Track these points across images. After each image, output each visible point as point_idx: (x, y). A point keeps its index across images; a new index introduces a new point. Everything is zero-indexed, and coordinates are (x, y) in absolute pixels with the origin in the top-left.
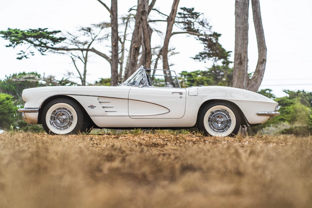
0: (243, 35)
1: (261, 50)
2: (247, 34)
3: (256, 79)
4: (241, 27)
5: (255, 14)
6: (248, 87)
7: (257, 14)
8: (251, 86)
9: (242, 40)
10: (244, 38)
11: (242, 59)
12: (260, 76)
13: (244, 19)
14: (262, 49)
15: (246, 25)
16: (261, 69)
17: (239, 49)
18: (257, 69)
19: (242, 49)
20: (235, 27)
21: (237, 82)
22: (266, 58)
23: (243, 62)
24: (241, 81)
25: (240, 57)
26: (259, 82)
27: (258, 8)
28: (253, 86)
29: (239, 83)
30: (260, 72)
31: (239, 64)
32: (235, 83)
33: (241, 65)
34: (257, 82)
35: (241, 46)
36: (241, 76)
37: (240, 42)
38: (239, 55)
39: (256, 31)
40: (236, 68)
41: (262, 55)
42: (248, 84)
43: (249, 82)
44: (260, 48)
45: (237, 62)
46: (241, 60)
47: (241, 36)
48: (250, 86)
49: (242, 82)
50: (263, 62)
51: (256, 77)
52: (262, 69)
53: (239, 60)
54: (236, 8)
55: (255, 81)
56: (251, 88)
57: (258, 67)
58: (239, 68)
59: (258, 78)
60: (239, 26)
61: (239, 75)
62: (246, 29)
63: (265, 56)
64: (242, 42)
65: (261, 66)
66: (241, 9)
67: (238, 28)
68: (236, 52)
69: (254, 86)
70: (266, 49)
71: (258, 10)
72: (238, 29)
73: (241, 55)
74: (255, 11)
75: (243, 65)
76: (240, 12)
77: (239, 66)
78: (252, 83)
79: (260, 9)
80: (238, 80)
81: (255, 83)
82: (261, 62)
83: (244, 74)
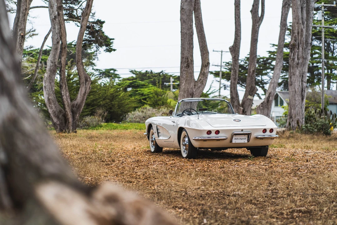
1: (204, 54)
2: (192, 39)
3: (202, 81)
4: (187, 32)
5: (197, 19)
6: (195, 88)
7: (199, 20)
8: (198, 87)
9: (188, 45)
10: (190, 43)
11: (189, 62)
12: (205, 78)
13: (190, 25)
14: (205, 52)
15: (192, 31)
16: (205, 71)
17: (186, 53)
18: (203, 72)
19: (189, 54)
20: (181, 32)
21: (185, 84)
22: (209, 60)
23: (190, 65)
24: (189, 82)
25: (187, 61)
26: (204, 84)
27: (200, 15)
28: (199, 87)
29: (187, 85)
30: (205, 75)
31: (186, 67)
32: (183, 84)
33: (188, 68)
34: (203, 83)
35: (187, 50)
36: (188, 78)
37: (187, 47)
38: (186, 58)
39: (198, 36)
40: (184, 71)
41: (206, 58)
42: (195, 85)
43: (196, 83)
44: (204, 52)
45: (184, 65)
46: (188, 64)
47: (188, 41)
48: (196, 87)
49: (190, 84)
50: (207, 65)
52: (207, 72)
53: (186, 64)
54: (181, 14)
55: (201, 83)
56: (197, 89)
57: (203, 69)
58: (186, 71)
59: (204, 80)
60: (185, 31)
61: (187, 77)
62: (192, 34)
63: (208, 60)
64: (189, 47)
65: (206, 69)
66: (187, 16)
67: (184, 33)
68: (183, 56)
69: (201, 88)
70: (209, 53)
71: (200, 17)
72: (185, 35)
73: (188, 58)
74: (197, 17)
75: (190, 68)
76: (186, 18)
77: (186, 69)
78: (198, 85)
79: (201, 15)
80: (186, 82)
81: (201, 85)
82: (205, 65)
83: (191, 76)
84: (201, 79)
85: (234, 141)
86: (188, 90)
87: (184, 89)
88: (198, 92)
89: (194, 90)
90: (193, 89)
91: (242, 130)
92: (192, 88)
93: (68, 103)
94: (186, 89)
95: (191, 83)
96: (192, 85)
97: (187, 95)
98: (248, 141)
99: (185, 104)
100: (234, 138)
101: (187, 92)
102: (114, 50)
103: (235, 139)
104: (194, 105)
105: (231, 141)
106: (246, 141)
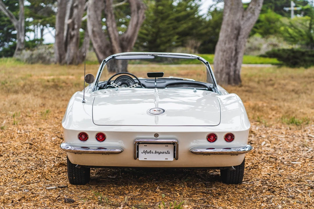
6: (243, 20)
8: (247, 19)
12: (257, 6)
24: (235, 12)
28: (249, 19)
29: (232, 16)
32: (227, 15)
36: (234, 7)
42: (243, 16)
48: (245, 19)
51: (253, 7)
55: (251, 13)
61: (232, 5)
78: (247, 15)
80: (230, 11)
81: (252, 15)
85: (142, 157)
86: (232, 23)
87: (228, 21)
88: (248, 24)
89: (242, 23)
90: (241, 21)
91: (156, 135)
92: (238, 21)
93: (115, 36)
94: (230, 22)
95: (237, 13)
96: (239, 15)
97: (231, 29)
98: (176, 157)
99: (227, 42)
100: (141, 150)
101: (231, 25)
103: (145, 152)
104: (241, 43)
105: (136, 156)
106: (170, 158)
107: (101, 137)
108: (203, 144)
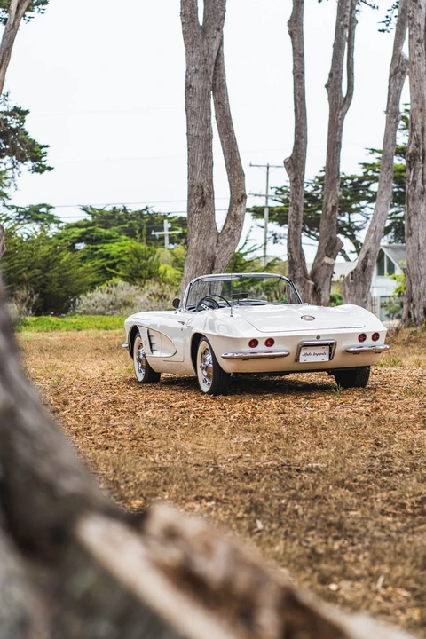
0: (204, 151)
1: (234, 177)
2: (210, 147)
3: (232, 233)
4: (200, 134)
5: (220, 108)
6: (219, 247)
7: (223, 108)
8: (224, 245)
9: (203, 160)
10: (206, 155)
11: (205, 195)
12: (237, 225)
13: (206, 120)
14: (236, 174)
15: (209, 131)
16: (238, 213)
17: (199, 177)
18: (232, 214)
19: (204, 178)
20: (188, 134)
21: (198, 239)
23: (208, 201)
24: (206, 236)
25: (200, 191)
26: (236, 238)
27: (225, 98)
28: (227, 245)
29: (202, 241)
30: (237, 219)
31: (200, 204)
32: (195, 239)
33: (204, 206)
34: (234, 237)
35: (201, 171)
36: (204, 228)
37: (199, 163)
38: (198, 187)
39: (222, 142)
40: (194, 213)
41: (238, 186)
42: (218, 241)
43: (220, 237)
44: (234, 174)
45: (195, 201)
46: (203, 198)
47: (201, 152)
48: (221, 245)
49: (208, 239)
50: (242, 201)
51: (232, 228)
52: (241, 214)
53: (200, 198)
54: (188, 97)
55: (230, 236)
56: (223, 248)
57: (234, 208)
58: (199, 212)
59: (236, 231)
60: (196, 132)
61: (201, 224)
62: (209, 138)
63: (244, 189)
64: (203, 164)
65: (238, 208)
66: (199, 101)
67: (193, 136)
68: (193, 182)
70: (244, 175)
71: (226, 102)
72: (195, 139)
73: (202, 187)
74: (219, 103)
75: (206, 205)
76: (197, 106)
77: (199, 209)
78: (224, 240)
79: (228, 100)
80: (199, 234)
81: (231, 240)
82: (238, 201)
83: (210, 223)
84: (229, 229)
85: (302, 359)
86: (204, 251)
87: (195, 249)
88: (225, 253)
89: (217, 251)
90: (215, 248)
91: (318, 337)
92: (212, 248)
94: (201, 249)
95: (209, 237)
96: (212, 239)
97: (202, 261)
98: (331, 357)
100: (302, 353)
101: (201, 254)
102: (50, 169)
103: (305, 355)
105: (297, 360)
106: (326, 358)
107: (270, 342)
108: (354, 344)
